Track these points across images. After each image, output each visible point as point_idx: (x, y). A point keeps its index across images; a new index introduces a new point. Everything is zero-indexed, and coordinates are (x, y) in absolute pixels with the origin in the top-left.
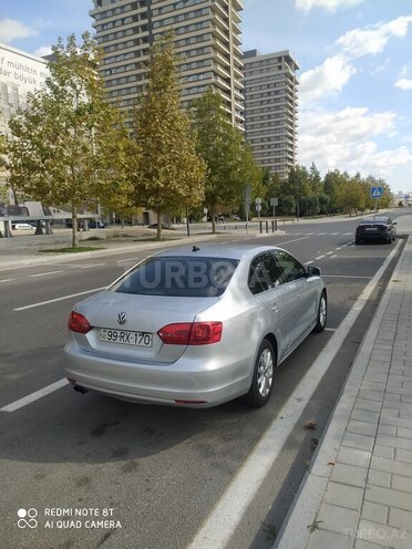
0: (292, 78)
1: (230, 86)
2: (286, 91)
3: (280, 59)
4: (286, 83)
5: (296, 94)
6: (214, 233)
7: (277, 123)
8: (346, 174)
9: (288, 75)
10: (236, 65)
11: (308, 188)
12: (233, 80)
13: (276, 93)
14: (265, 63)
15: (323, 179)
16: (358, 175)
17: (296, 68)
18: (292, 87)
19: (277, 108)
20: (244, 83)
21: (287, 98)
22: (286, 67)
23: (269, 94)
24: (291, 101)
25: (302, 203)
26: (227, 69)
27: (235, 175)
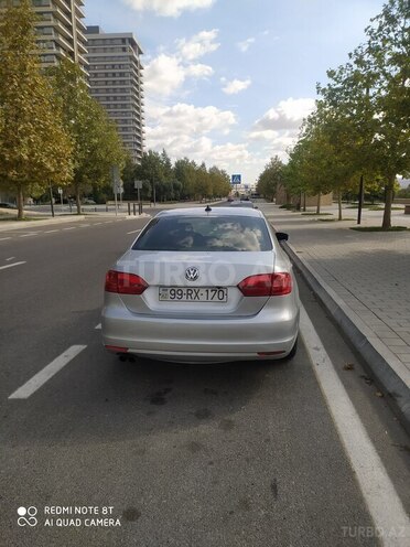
0: (136, 62)
1: (73, 59)
2: (132, 74)
3: (124, 40)
4: (132, 66)
5: (141, 79)
6: (79, 214)
7: (124, 106)
8: (193, 163)
9: (132, 58)
10: (79, 38)
11: (161, 174)
12: (77, 55)
13: (122, 74)
14: (108, 42)
15: (173, 166)
16: (203, 165)
17: (140, 52)
18: (136, 71)
19: (123, 90)
20: (88, 59)
21: (132, 82)
22: (130, 51)
23: (114, 75)
24: (137, 86)
25: (158, 188)
26: (70, 41)
27: (101, 154)
